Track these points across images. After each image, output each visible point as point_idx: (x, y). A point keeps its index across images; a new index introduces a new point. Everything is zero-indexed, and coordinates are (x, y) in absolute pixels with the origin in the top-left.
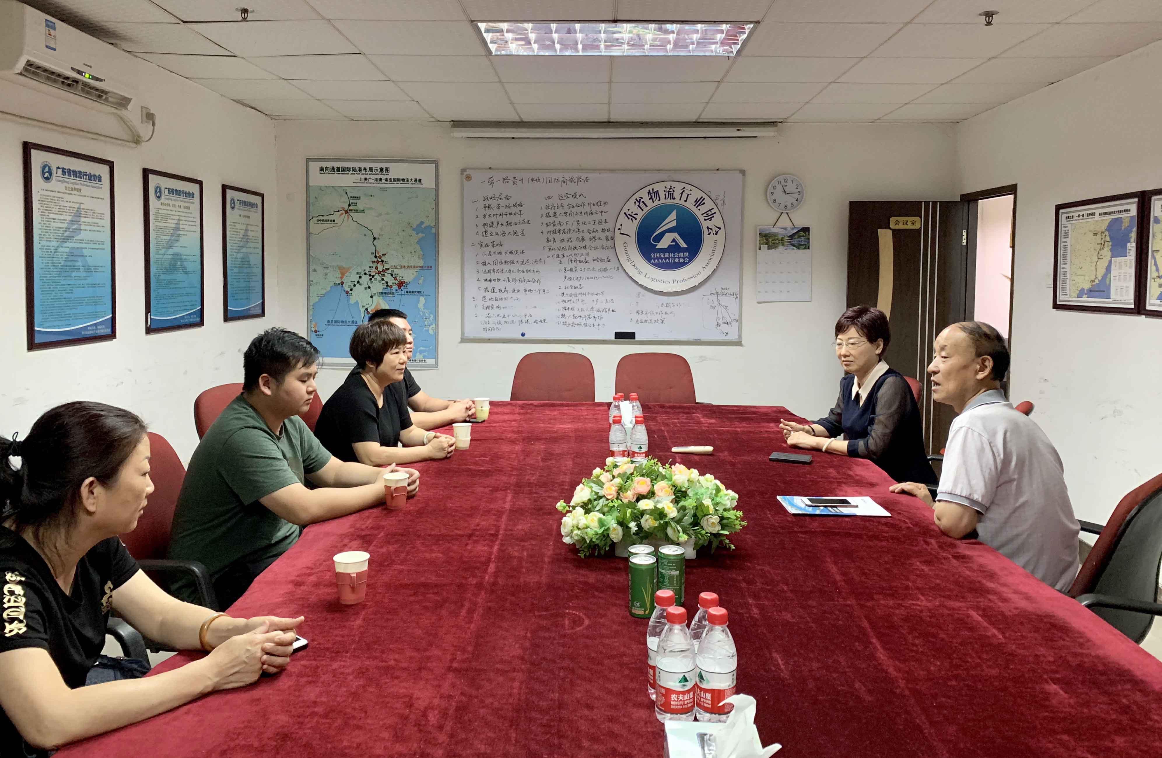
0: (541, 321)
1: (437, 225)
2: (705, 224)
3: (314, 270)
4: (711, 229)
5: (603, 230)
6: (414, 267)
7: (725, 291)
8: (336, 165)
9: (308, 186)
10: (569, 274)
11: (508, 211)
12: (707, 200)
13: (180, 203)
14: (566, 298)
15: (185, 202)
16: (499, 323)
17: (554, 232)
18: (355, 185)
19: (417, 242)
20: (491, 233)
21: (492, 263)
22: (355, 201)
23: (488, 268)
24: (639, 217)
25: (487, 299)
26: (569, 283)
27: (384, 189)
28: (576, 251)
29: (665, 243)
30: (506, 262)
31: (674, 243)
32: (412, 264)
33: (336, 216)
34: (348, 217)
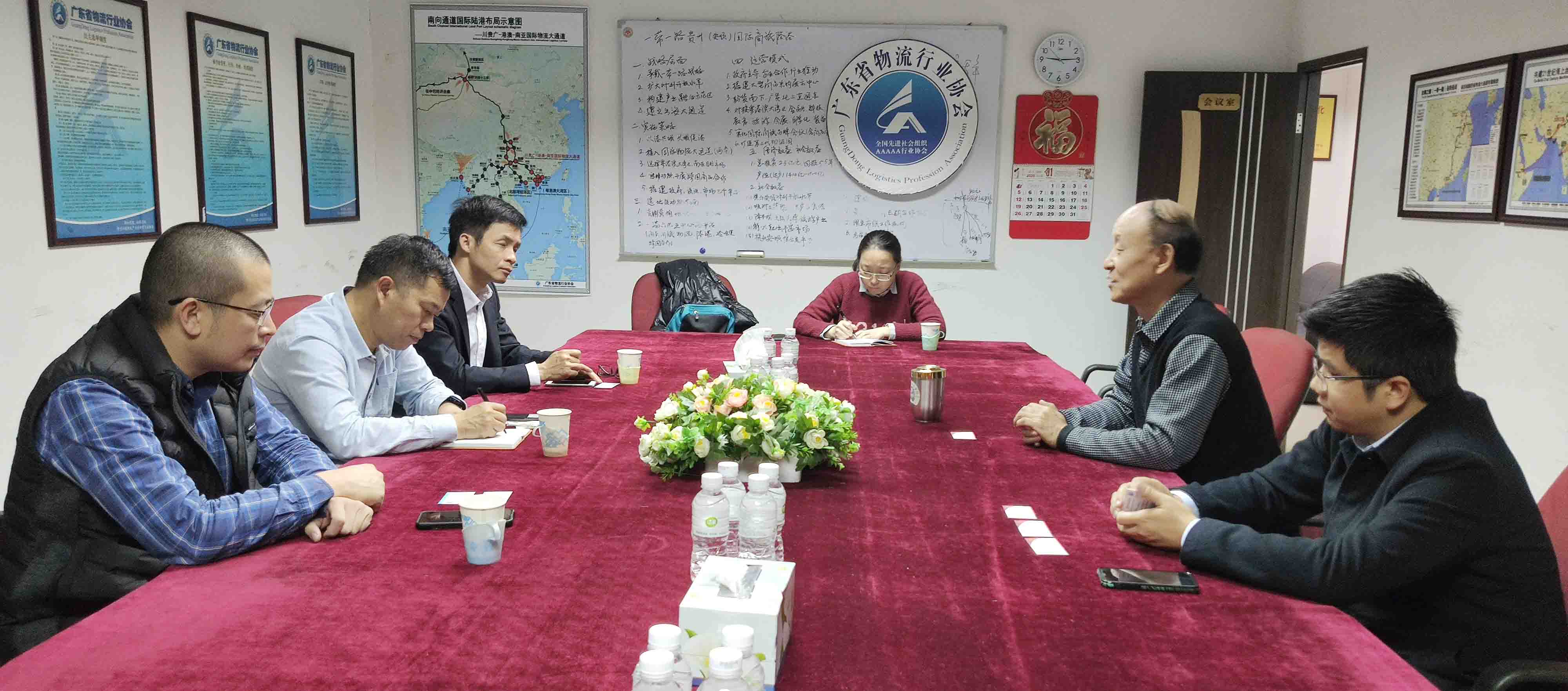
0: (726, 233)
1: (586, 100)
2: (950, 101)
3: (424, 159)
4: (959, 108)
5: (811, 108)
6: (556, 156)
7: (975, 195)
8: (450, 14)
9: (413, 44)
10: (764, 169)
11: (682, 79)
12: (955, 68)
13: (239, 62)
14: (762, 202)
15: (246, 60)
16: (671, 234)
17: (745, 110)
18: (478, 42)
19: (560, 123)
20: (659, 111)
21: (660, 153)
22: (476, 65)
23: (654, 159)
24: (861, 90)
25: (654, 201)
26: (763, 181)
28: (773, 137)
29: (895, 127)
30: (679, 151)
31: (908, 127)
32: (553, 152)
33: (451, 86)
34: (468, 87)
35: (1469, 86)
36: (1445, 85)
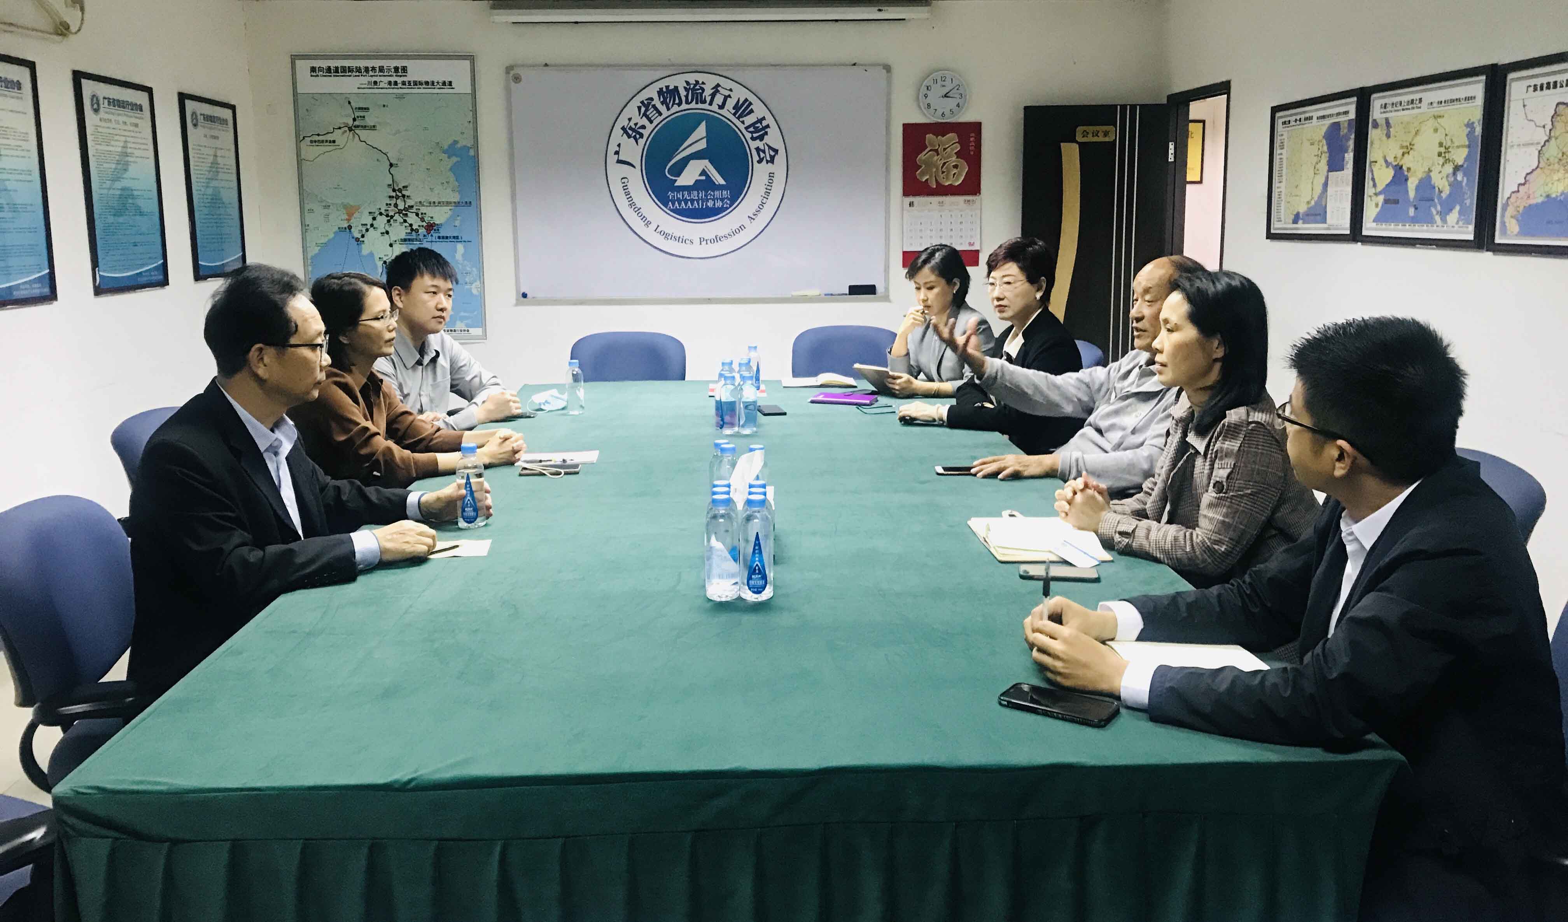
3: (311, 211)
6: (447, 203)
8: (333, 64)
15: (131, 117)
19: (451, 169)
22: (362, 114)
27: (401, 97)
32: (444, 199)
33: (337, 135)
34: (354, 136)
35: (1323, 117)
36: (1303, 117)
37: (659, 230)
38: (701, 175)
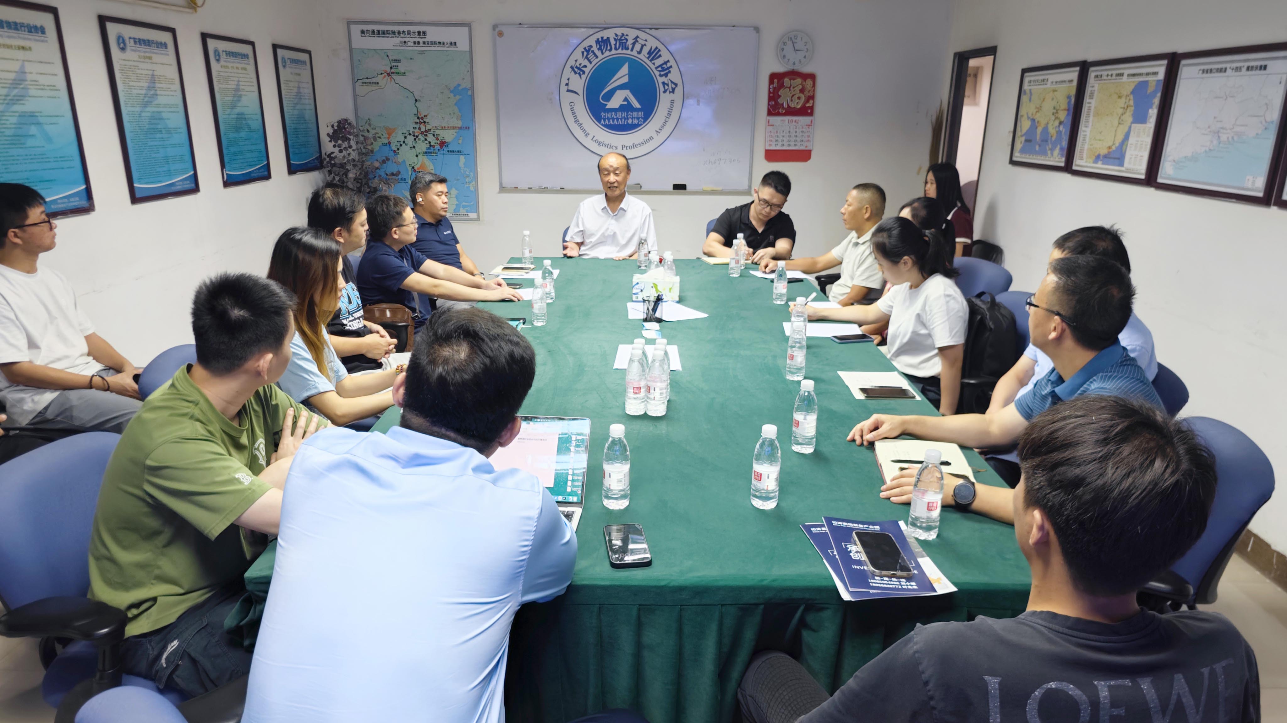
1: (472, 87)
6: (453, 127)
8: (376, 28)
9: (351, 50)
13: (237, 65)
15: (241, 63)
18: (397, 48)
19: (455, 105)
22: (396, 64)
27: (422, 53)
32: (451, 125)
33: (379, 79)
34: (391, 79)
37: (594, 139)
38: (624, 101)
